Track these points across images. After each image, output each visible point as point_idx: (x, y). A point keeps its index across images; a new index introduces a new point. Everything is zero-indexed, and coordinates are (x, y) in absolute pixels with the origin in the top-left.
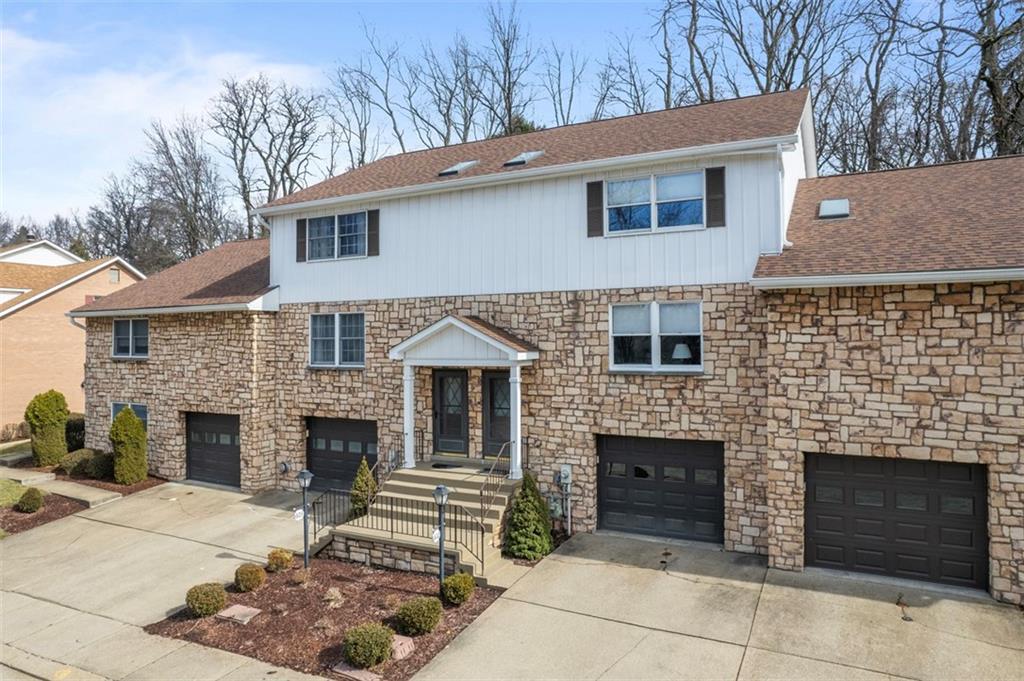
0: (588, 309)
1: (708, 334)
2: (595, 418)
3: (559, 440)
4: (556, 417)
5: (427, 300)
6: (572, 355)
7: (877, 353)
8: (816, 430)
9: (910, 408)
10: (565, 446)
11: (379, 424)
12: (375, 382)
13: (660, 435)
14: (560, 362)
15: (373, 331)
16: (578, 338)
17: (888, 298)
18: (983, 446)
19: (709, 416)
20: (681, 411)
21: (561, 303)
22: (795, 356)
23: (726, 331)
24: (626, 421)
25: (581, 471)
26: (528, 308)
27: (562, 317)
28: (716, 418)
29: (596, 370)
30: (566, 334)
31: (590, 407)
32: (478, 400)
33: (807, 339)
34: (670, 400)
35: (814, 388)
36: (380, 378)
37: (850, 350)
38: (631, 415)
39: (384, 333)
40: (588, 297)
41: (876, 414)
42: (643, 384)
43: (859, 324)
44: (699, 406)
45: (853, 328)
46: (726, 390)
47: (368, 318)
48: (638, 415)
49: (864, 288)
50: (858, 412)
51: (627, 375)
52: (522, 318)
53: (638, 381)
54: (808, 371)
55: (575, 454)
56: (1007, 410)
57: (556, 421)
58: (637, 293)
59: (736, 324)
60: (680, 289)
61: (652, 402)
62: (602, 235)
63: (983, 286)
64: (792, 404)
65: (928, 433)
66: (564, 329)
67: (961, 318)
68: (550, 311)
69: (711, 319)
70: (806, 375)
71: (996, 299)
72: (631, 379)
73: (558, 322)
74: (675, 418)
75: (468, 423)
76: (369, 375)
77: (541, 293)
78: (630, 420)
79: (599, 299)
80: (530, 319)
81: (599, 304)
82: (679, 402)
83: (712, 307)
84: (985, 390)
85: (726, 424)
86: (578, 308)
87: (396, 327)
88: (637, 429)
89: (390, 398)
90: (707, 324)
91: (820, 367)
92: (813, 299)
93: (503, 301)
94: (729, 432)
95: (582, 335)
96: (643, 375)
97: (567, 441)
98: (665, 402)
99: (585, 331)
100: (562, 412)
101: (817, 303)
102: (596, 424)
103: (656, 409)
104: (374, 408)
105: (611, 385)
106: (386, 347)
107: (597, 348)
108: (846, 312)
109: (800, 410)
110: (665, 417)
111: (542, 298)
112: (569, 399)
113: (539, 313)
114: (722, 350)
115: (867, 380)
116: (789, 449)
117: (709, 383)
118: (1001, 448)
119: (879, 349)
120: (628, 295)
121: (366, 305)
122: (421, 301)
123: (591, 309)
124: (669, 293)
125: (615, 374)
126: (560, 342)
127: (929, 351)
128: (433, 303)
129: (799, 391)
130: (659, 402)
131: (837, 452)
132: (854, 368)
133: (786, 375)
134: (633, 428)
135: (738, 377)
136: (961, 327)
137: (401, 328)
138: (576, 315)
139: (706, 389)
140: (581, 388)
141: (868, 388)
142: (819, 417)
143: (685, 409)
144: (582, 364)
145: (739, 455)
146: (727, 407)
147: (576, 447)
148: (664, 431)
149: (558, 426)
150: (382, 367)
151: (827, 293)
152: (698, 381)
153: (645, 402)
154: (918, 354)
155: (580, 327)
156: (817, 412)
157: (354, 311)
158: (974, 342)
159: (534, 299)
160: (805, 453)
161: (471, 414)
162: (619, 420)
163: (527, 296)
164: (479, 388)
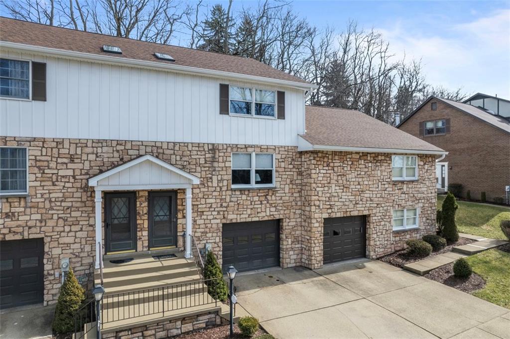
0: (220, 154)
1: (278, 169)
2: (224, 215)
3: (203, 230)
4: (201, 217)
5: (99, 141)
6: (211, 180)
7: (345, 177)
8: (328, 209)
9: (353, 197)
10: (207, 233)
11: (47, 240)
12: (41, 205)
13: (257, 219)
14: (204, 184)
15: (39, 164)
16: (215, 170)
17: (348, 156)
18: (370, 208)
19: (278, 208)
20: (266, 206)
21: (204, 150)
22: (321, 179)
23: (285, 168)
24: (240, 214)
25: (216, 245)
26: (183, 152)
27: (205, 158)
28: (281, 208)
29: (224, 188)
30: (208, 168)
31: (221, 209)
32: (145, 211)
33: (325, 172)
34: (261, 201)
35: (327, 192)
36: (47, 202)
37: (338, 176)
38: (243, 211)
39: (53, 165)
40: (221, 147)
41: (344, 200)
42: (248, 194)
43: (340, 166)
44: (274, 203)
45: (339, 167)
46: (284, 195)
47: (32, 153)
48: (246, 211)
49: (342, 152)
50: (340, 200)
51: (241, 190)
52: (178, 158)
53: (246, 193)
54: (326, 185)
55: (212, 237)
56: (374, 196)
57: (201, 219)
58: (246, 147)
59: (289, 164)
60: (266, 147)
61: (253, 203)
62: (228, 114)
63: (370, 154)
64: (320, 199)
65: (358, 206)
66: (207, 165)
67: (365, 165)
68: (197, 154)
69: (279, 162)
70: (325, 186)
71: (372, 158)
72: (243, 192)
73: (202, 161)
74: (264, 210)
75: (137, 228)
76: (33, 200)
77: (192, 143)
78: (243, 214)
79: (227, 149)
80: (184, 159)
81: (226, 152)
82: (266, 202)
83: (279, 157)
84: (371, 189)
85: (285, 210)
86: (214, 153)
87: (65, 160)
88: (246, 218)
89: (59, 218)
90: (277, 164)
91: (329, 183)
92: (327, 155)
93: (165, 146)
94: (286, 214)
95: (217, 169)
96: (249, 190)
97: (207, 230)
98: (259, 203)
99: (219, 167)
100: (205, 213)
101: (328, 157)
102: (224, 217)
103: (256, 206)
104: (41, 227)
105: (233, 196)
106: (54, 177)
107: (226, 176)
108: (337, 161)
109: (323, 201)
110: (259, 210)
111: (192, 146)
112: (209, 205)
113: (191, 155)
114: (283, 176)
115: (342, 188)
116: (319, 218)
117: (278, 192)
118: (373, 208)
119: (346, 176)
120: (242, 148)
121: (30, 142)
122: (93, 142)
123: (222, 154)
124: (261, 148)
125: (235, 190)
126: (203, 173)
127: (358, 176)
128: (104, 144)
129: (322, 193)
130: (256, 203)
131: (334, 217)
132: (339, 183)
133: (318, 187)
134: (244, 217)
135: (289, 189)
136: (365, 168)
137: (72, 161)
138: (214, 157)
139: (277, 195)
140: (215, 199)
141: (342, 191)
142: (328, 203)
143: (268, 205)
144: (217, 185)
145: (290, 224)
146: (285, 203)
147: (213, 232)
148: (259, 217)
149: (202, 222)
150: (50, 193)
151: (331, 153)
152: (274, 191)
153: (250, 204)
154: (355, 177)
155: (216, 164)
156: (328, 201)
157: (13, 145)
158: (368, 173)
159: (187, 146)
160: (324, 219)
161: (139, 222)
162: (237, 214)
163: (183, 145)
164: (146, 204)
